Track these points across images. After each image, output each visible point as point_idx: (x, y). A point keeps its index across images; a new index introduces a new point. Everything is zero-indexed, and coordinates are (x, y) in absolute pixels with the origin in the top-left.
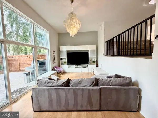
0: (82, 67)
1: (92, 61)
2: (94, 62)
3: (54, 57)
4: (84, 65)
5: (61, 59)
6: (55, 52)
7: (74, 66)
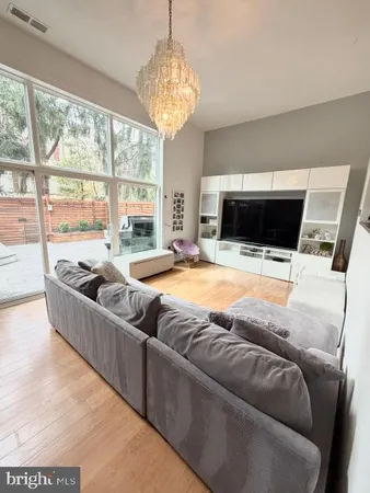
0: (268, 258)
1: (317, 238)
2: (326, 247)
3: (179, 212)
4: (277, 252)
5: (204, 220)
6: (182, 195)
7: (238, 249)
